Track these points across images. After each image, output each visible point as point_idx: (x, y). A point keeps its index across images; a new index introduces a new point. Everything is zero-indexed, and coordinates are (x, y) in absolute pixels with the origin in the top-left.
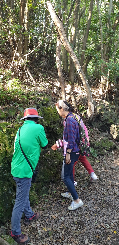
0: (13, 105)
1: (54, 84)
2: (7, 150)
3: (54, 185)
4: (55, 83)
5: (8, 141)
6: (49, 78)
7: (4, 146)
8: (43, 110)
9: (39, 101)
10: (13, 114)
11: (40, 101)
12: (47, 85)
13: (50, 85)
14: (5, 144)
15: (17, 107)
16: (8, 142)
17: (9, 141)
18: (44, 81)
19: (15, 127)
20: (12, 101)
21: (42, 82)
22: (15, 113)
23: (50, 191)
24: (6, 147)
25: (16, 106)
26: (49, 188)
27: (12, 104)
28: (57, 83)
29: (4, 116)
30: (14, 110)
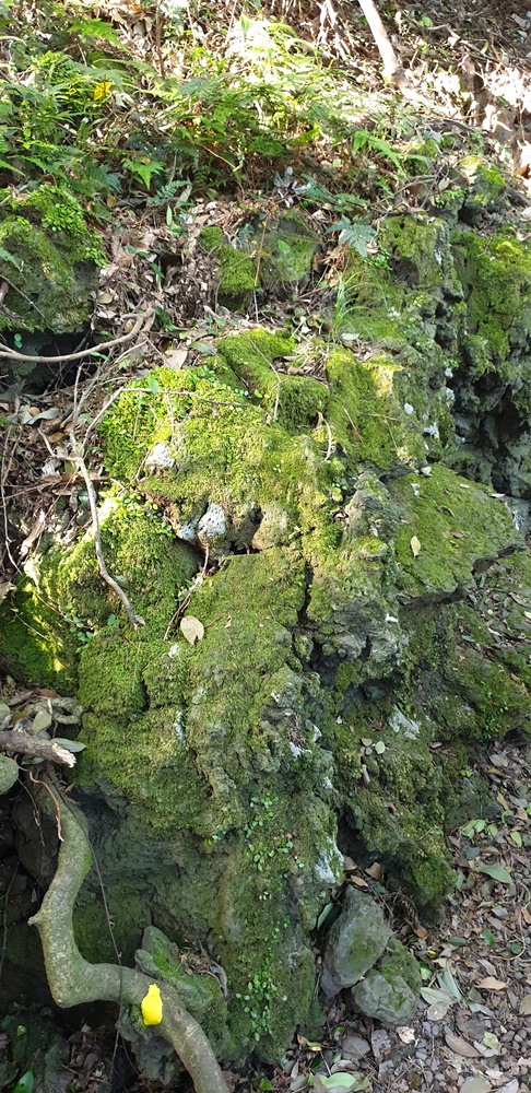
0: (295, 199)
1: (486, 83)
2: (307, 564)
3: (516, 753)
4: (493, 75)
5: (320, 488)
6: (452, 41)
7: (290, 529)
8: (463, 250)
9: (444, 184)
10: (296, 268)
11: (449, 188)
12: (444, 91)
13: (464, 88)
14: (295, 516)
15: (318, 214)
16: (320, 499)
17: (326, 493)
18: (427, 56)
19: (334, 375)
20: (290, 170)
21: (416, 64)
22: (307, 261)
23: (500, 798)
24: (300, 535)
25: (312, 209)
26: (493, 777)
27: (291, 193)
28: (503, 78)
29: (246, 277)
30: (299, 239)
